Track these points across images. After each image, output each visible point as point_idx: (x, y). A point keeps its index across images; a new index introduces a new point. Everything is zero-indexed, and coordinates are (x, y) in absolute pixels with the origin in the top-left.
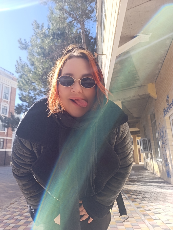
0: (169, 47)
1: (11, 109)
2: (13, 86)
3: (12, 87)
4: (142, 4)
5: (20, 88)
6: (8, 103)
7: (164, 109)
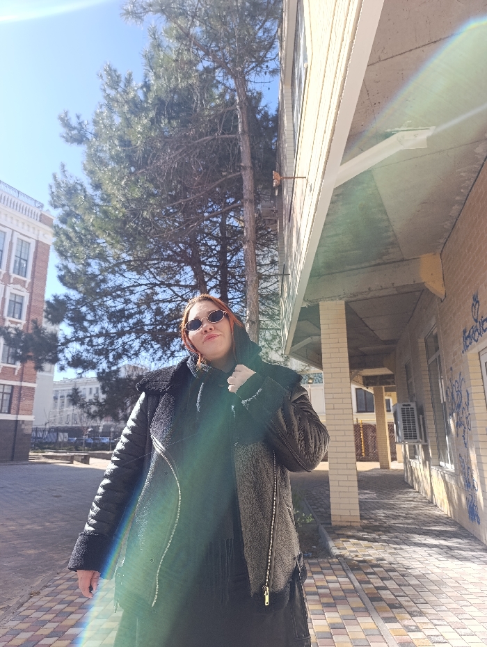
0: (484, 163)
1: (33, 304)
2: (41, 239)
3: (37, 242)
4: (411, 50)
5: (62, 253)
6: (27, 286)
7: (465, 332)
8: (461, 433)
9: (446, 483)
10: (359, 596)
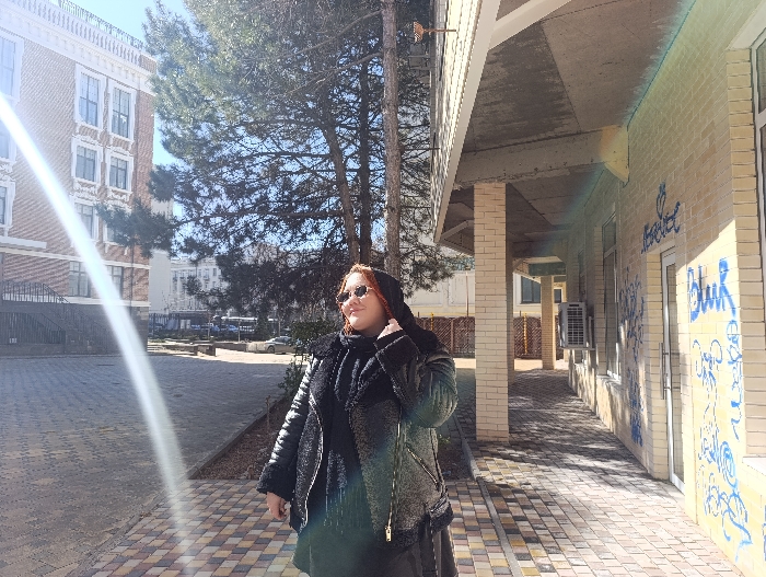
1: (139, 171)
2: (143, 88)
3: (139, 93)
5: (164, 115)
6: (130, 148)
7: (646, 228)
8: (631, 345)
9: (611, 396)
10: (494, 527)
